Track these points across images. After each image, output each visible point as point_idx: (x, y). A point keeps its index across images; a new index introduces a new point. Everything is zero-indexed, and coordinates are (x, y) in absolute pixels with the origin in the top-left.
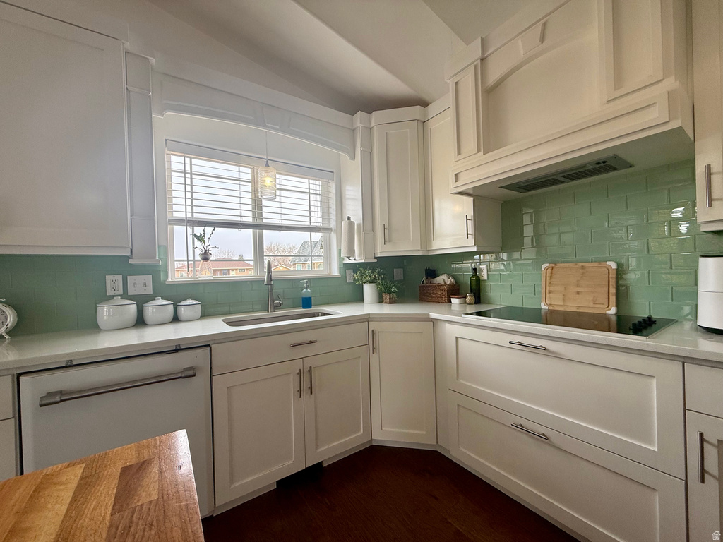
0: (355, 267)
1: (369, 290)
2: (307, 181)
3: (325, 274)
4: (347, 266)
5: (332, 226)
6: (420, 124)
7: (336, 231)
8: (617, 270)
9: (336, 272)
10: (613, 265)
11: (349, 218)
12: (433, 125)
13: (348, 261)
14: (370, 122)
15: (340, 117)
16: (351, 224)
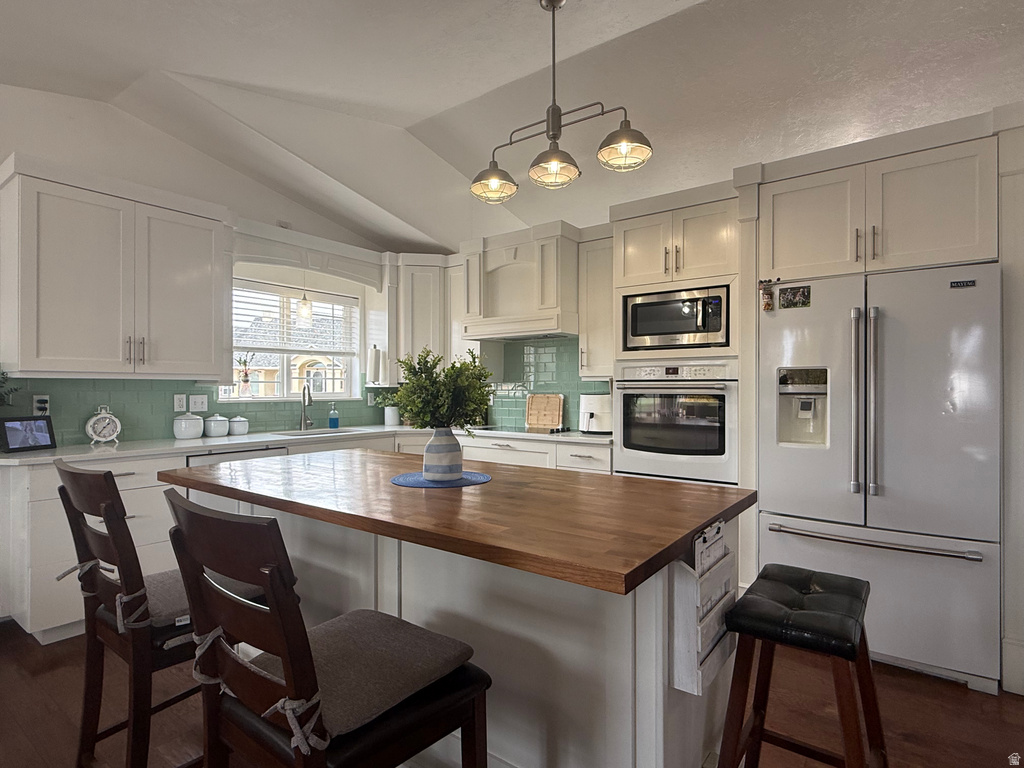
0: (377, 392)
1: (390, 413)
2: (330, 306)
3: (345, 397)
4: (369, 390)
5: (355, 351)
6: (442, 269)
7: (359, 356)
8: (564, 400)
9: (357, 395)
10: (562, 396)
11: (375, 346)
12: (452, 273)
13: (372, 385)
14: (397, 261)
15: (370, 255)
16: (378, 352)
